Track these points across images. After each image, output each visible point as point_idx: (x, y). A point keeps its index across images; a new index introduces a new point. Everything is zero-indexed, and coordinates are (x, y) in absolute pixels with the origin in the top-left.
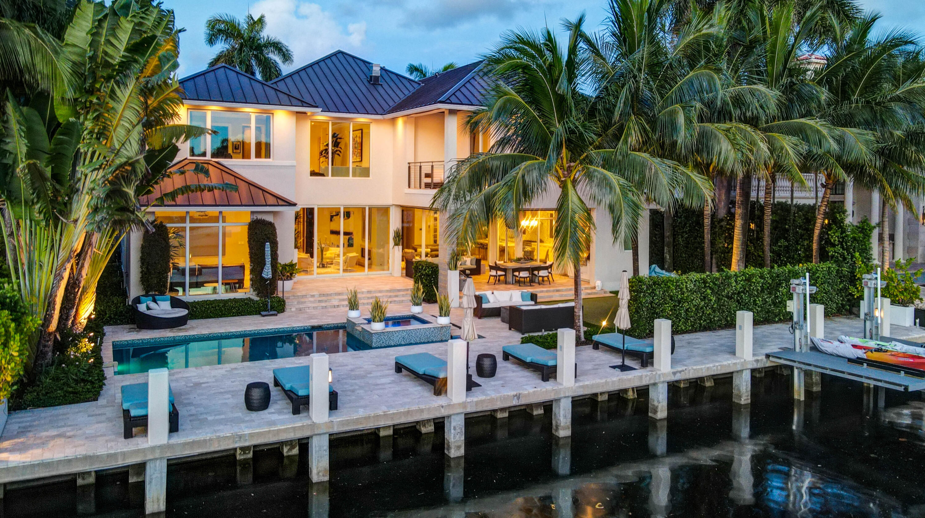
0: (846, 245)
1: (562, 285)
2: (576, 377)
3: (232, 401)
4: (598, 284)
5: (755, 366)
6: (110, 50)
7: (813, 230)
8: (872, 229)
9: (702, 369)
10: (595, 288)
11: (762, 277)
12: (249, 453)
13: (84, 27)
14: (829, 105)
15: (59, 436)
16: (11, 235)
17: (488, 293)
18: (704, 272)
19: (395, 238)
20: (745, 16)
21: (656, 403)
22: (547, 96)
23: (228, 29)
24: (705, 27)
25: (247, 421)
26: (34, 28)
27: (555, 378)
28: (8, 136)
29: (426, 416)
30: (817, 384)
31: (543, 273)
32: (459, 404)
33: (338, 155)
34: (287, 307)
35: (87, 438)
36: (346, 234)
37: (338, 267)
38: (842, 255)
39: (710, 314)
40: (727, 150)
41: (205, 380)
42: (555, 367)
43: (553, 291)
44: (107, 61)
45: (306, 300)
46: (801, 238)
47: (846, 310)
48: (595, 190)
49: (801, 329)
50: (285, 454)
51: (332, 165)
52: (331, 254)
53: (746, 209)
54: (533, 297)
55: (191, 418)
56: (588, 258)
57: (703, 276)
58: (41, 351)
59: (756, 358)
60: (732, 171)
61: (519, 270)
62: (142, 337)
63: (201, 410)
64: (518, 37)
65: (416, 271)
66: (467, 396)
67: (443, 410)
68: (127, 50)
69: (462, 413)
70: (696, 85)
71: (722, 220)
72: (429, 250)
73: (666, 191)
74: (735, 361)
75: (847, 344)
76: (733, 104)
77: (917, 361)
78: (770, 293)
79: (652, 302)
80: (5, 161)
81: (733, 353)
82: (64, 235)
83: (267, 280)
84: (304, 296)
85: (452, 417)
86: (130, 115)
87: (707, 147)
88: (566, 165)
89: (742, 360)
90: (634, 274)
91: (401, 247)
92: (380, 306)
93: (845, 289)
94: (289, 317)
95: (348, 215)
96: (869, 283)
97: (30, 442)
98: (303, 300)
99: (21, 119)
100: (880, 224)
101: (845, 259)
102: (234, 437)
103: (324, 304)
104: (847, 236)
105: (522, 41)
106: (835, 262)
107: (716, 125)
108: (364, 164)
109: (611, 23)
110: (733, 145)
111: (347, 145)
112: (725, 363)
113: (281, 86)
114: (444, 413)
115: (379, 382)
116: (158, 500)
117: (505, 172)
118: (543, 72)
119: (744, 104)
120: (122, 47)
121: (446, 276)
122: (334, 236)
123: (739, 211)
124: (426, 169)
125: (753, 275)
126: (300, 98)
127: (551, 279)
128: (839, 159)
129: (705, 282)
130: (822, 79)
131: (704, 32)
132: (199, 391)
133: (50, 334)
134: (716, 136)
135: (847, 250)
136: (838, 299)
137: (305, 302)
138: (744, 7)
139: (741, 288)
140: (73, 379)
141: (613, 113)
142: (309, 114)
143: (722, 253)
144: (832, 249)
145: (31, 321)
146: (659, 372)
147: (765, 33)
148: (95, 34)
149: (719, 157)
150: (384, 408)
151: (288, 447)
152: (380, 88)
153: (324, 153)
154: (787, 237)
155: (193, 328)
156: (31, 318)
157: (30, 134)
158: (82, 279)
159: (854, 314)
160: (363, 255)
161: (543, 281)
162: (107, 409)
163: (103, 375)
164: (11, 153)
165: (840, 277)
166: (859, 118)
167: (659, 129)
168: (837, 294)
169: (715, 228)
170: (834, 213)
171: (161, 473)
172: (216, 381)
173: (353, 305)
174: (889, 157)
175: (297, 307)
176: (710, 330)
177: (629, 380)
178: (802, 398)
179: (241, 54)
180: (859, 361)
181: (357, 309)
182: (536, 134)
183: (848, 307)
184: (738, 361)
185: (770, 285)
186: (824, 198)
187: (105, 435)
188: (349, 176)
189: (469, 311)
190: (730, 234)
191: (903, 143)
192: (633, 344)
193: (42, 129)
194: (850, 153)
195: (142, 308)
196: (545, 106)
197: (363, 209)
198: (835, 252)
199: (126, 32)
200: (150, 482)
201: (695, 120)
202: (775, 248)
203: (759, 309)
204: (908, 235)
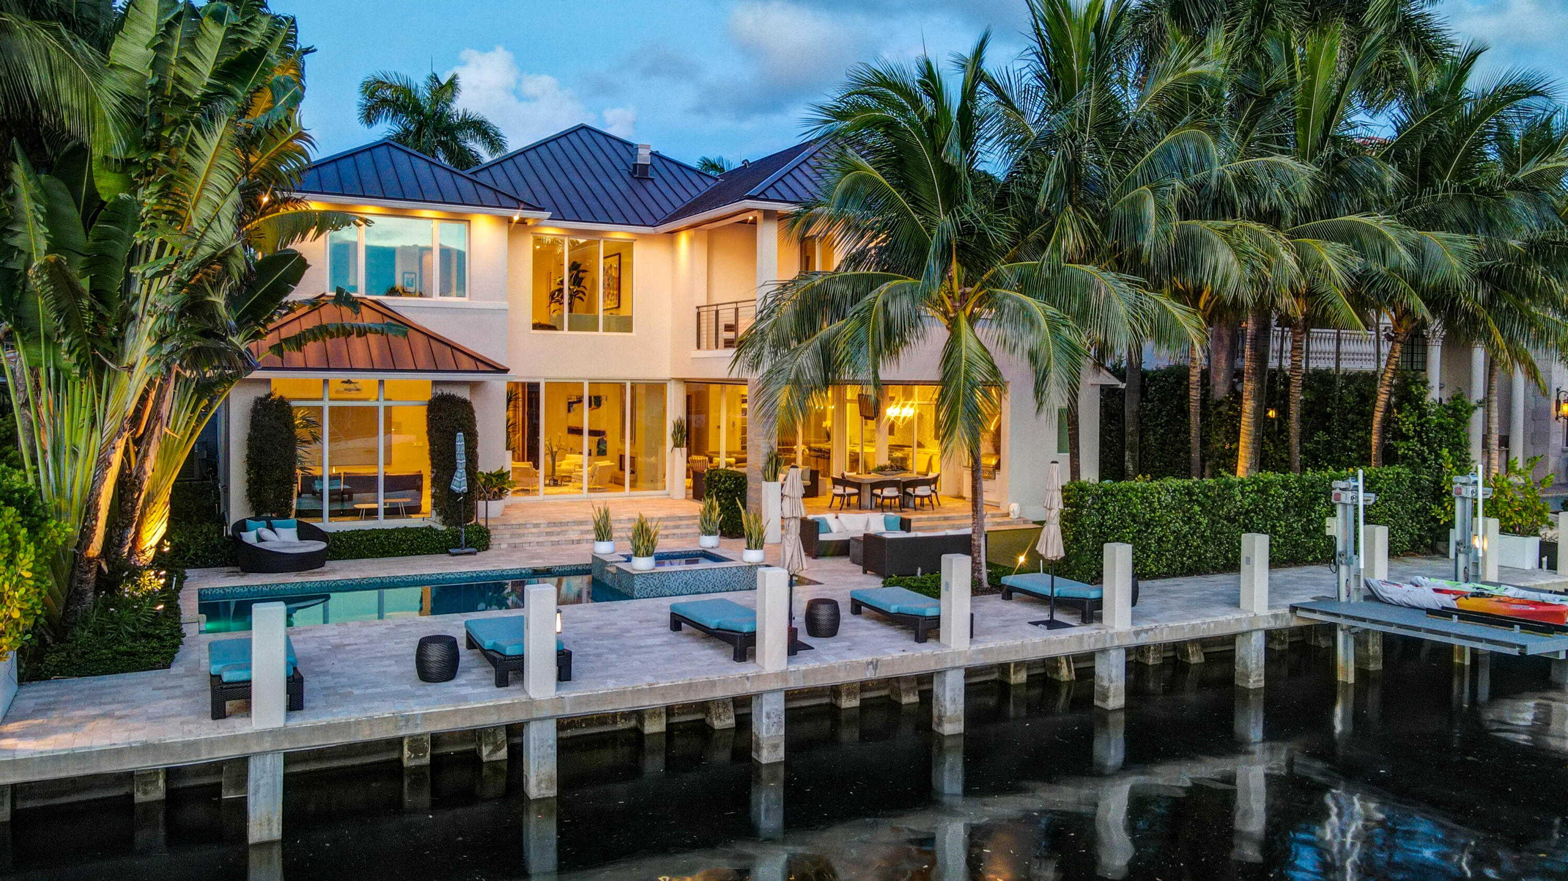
0: (1428, 437)
1: (952, 510)
2: (972, 636)
3: (395, 669)
4: (1014, 507)
5: (1272, 625)
6: (186, 75)
7: (1372, 414)
8: (1471, 410)
9: (1183, 628)
10: (1008, 515)
11: (1285, 487)
12: (425, 756)
13: (141, 38)
14: (1398, 193)
15: (104, 716)
16: (26, 404)
17: (829, 517)
18: (1190, 478)
19: (674, 434)
20: (1261, 51)
21: (1106, 683)
22: (925, 174)
23: (398, 99)
24: (1194, 62)
25: (420, 696)
26: (56, 29)
27: (938, 637)
28: (14, 222)
29: (719, 693)
30: (1375, 658)
31: (921, 491)
32: (776, 675)
33: (581, 298)
34: (494, 541)
35: (148, 719)
36: (592, 433)
37: (579, 485)
38: (1420, 454)
39: (1198, 547)
40: (1227, 264)
41: (351, 640)
42: (937, 618)
43: (939, 519)
44: (181, 94)
45: (526, 531)
46: (1353, 428)
47: (1426, 546)
48: (1008, 330)
49: (1348, 564)
50: (485, 759)
51: (571, 310)
52: (568, 464)
53: (1261, 381)
54: (905, 525)
55: (325, 692)
56: (998, 467)
57: (1187, 483)
58: (76, 589)
59: (1274, 611)
60: (1235, 297)
61: (881, 485)
62: (249, 583)
63: (343, 680)
64: (876, 73)
65: (710, 486)
66: (789, 662)
67: (748, 685)
68: (216, 74)
69: (781, 690)
70: (1176, 155)
71: (1220, 403)
72: (733, 460)
73: (1124, 325)
74: (1238, 616)
75: (1425, 588)
76: (1237, 187)
77: (1541, 609)
78: (1299, 514)
79: (1102, 524)
80: (11, 265)
81: (1236, 604)
82: (113, 393)
83: (459, 495)
84: (520, 526)
85: (765, 696)
86: (219, 180)
87: (1194, 259)
88: (957, 292)
89: (1251, 615)
90: (1073, 478)
91: (684, 450)
92: (647, 530)
93: (1425, 510)
94: (498, 555)
95: (596, 402)
96: (1463, 491)
97: (55, 723)
98: (521, 531)
99: (37, 191)
100: (1486, 403)
101: (1424, 460)
102: (394, 720)
103: (555, 538)
104: (1427, 422)
105: (884, 82)
106: (1409, 465)
107: (1209, 222)
108: (624, 312)
109: (1034, 57)
110: (1236, 252)
111: (594, 282)
112: (1221, 618)
113: (484, 177)
114: (749, 688)
115: (642, 643)
116: (270, 821)
117: (856, 299)
118: (920, 133)
119: (1255, 188)
120: (206, 70)
121: (759, 491)
122: (573, 438)
123: (1248, 387)
124: (727, 317)
125: (1271, 483)
126: (514, 195)
127: (935, 502)
128: (1415, 283)
129: (1190, 492)
130: (1387, 154)
131: (1191, 70)
132: (340, 656)
133: (90, 561)
134: (1209, 241)
135: (1429, 445)
136: (1414, 527)
137: (524, 535)
138: (1258, 36)
139: (1250, 504)
140: (129, 633)
141: (1035, 202)
142: (530, 223)
143: (1220, 458)
144: (1403, 444)
145: (56, 526)
146: (1111, 631)
147: (1293, 75)
148: (160, 47)
149: (1214, 275)
150: (649, 679)
151: (490, 748)
152: (649, 185)
153: (555, 296)
154: (1329, 427)
155: (333, 571)
156: (54, 522)
157: (52, 218)
158: (146, 477)
159: (1439, 552)
160: (622, 468)
161: (922, 505)
162: (185, 679)
163: (180, 630)
164: (21, 252)
165: (1417, 491)
166: (1448, 218)
167: (1113, 230)
168: (1412, 518)
169: (1209, 416)
170: (1407, 385)
171: (274, 776)
172: (371, 642)
173: (603, 532)
174: (1498, 281)
175: (512, 541)
176: (1200, 574)
177: (1062, 642)
178: (1351, 680)
179: (419, 140)
180: (1445, 613)
181: (610, 540)
182: (907, 235)
183: (1429, 541)
184: (1244, 616)
185: (1300, 500)
186: (1390, 357)
187: (180, 715)
188: (597, 330)
189: (793, 522)
190: (1235, 426)
191: (1524, 260)
192: (1067, 588)
193: (72, 213)
194: (1432, 273)
195: (250, 537)
196: (923, 191)
197: (622, 386)
198: (1409, 449)
199: (211, 44)
200: (256, 792)
201: (1173, 209)
202: (1308, 445)
203: (1281, 541)
204: (1533, 437)
